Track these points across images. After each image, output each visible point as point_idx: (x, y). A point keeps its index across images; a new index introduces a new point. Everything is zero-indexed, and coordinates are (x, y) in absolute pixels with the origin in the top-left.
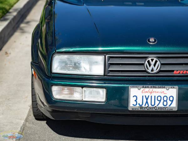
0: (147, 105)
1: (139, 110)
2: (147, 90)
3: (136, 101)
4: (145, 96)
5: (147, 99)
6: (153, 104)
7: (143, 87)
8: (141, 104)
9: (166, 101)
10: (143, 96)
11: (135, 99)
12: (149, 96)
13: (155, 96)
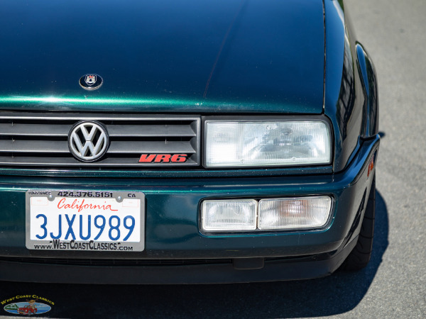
0: (70, 238)
1: (53, 248)
2: (69, 200)
3: (43, 226)
4: (67, 216)
5: (70, 223)
6: (85, 235)
7: (60, 194)
8: (56, 234)
9: (117, 228)
10: (60, 216)
11: (43, 223)
12: (74, 216)
13: (89, 217)
